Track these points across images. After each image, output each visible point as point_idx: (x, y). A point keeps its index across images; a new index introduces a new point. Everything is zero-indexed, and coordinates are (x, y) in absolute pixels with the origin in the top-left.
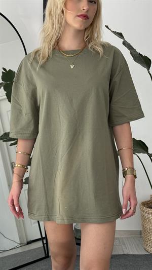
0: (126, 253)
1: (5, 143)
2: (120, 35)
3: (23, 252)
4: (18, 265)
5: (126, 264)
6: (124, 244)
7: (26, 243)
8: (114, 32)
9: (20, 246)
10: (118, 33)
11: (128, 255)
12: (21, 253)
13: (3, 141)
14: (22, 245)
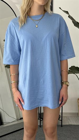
0: (70, 124)
1: (8, 69)
2: (67, 12)
3: (18, 123)
4: (16, 130)
5: (70, 129)
6: (69, 120)
7: (19, 119)
8: (64, 11)
9: (16, 120)
11: (71, 125)
12: (17, 124)
13: (7, 68)
14: (18, 120)
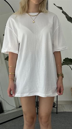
0: (65, 111)
2: (61, 8)
5: (65, 116)
6: (64, 107)
7: (19, 107)
8: (58, 7)
10: (60, 7)
12: (16, 111)
13: (7, 60)
14: (17, 108)
